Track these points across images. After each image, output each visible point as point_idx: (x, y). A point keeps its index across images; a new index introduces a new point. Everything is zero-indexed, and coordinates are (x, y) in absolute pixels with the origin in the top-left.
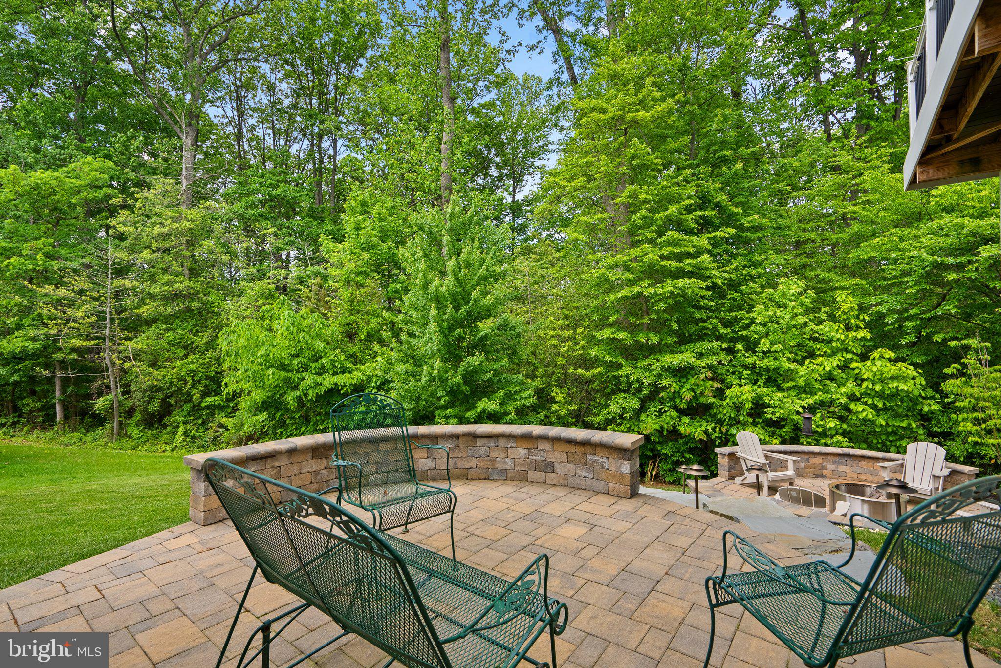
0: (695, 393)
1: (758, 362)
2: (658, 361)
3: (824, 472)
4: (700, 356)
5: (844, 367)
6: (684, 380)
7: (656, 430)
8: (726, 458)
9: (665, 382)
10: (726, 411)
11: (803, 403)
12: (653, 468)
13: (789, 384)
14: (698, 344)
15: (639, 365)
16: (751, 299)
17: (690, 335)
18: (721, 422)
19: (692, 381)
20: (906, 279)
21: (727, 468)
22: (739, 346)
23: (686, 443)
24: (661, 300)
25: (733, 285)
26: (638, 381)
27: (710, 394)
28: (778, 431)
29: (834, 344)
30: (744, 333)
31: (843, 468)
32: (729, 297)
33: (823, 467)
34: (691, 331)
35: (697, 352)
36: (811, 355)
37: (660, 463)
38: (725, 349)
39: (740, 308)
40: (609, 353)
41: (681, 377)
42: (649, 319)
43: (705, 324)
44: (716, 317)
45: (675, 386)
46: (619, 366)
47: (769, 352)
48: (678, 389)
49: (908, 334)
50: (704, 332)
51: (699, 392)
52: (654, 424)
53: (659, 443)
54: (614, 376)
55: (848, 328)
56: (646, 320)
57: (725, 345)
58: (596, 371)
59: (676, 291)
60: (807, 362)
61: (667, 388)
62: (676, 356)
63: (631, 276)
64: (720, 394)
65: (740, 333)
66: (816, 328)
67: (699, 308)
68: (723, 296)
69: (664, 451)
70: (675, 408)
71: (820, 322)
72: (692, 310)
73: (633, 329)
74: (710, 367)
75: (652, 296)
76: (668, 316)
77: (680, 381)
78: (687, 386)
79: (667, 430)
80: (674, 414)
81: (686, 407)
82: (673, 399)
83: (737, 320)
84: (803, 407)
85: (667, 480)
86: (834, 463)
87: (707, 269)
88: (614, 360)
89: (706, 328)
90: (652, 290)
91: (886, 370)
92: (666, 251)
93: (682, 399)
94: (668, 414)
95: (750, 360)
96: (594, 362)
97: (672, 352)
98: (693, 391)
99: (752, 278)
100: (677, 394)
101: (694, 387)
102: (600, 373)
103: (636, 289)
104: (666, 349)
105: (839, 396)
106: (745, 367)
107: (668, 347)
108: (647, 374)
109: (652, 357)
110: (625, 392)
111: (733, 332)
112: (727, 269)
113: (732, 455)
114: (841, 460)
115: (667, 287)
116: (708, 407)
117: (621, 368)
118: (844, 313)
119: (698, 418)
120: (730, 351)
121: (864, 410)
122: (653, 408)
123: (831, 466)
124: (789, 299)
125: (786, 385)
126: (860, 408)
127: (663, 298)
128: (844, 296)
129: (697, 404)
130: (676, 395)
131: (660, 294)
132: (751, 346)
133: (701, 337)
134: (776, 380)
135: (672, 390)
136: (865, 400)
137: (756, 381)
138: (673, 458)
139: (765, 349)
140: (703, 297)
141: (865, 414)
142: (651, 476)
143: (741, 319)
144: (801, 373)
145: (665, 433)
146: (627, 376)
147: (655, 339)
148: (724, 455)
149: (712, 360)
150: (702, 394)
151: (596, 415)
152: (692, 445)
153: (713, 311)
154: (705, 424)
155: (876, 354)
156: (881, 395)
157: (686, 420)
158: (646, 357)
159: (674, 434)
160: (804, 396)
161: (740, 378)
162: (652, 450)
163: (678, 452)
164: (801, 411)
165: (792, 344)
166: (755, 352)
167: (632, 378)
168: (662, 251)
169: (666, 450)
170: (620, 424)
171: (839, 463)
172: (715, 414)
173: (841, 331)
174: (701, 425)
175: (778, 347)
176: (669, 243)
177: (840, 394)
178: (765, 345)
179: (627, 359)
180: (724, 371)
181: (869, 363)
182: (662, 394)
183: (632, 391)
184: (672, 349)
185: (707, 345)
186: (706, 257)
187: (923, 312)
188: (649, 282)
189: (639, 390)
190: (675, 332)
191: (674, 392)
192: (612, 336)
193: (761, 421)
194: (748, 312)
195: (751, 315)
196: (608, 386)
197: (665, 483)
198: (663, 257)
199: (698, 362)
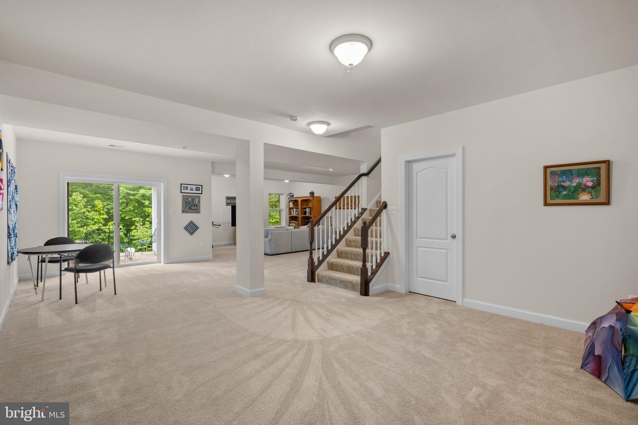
55: (100, 214)
128: (99, 202)
173: (97, 215)
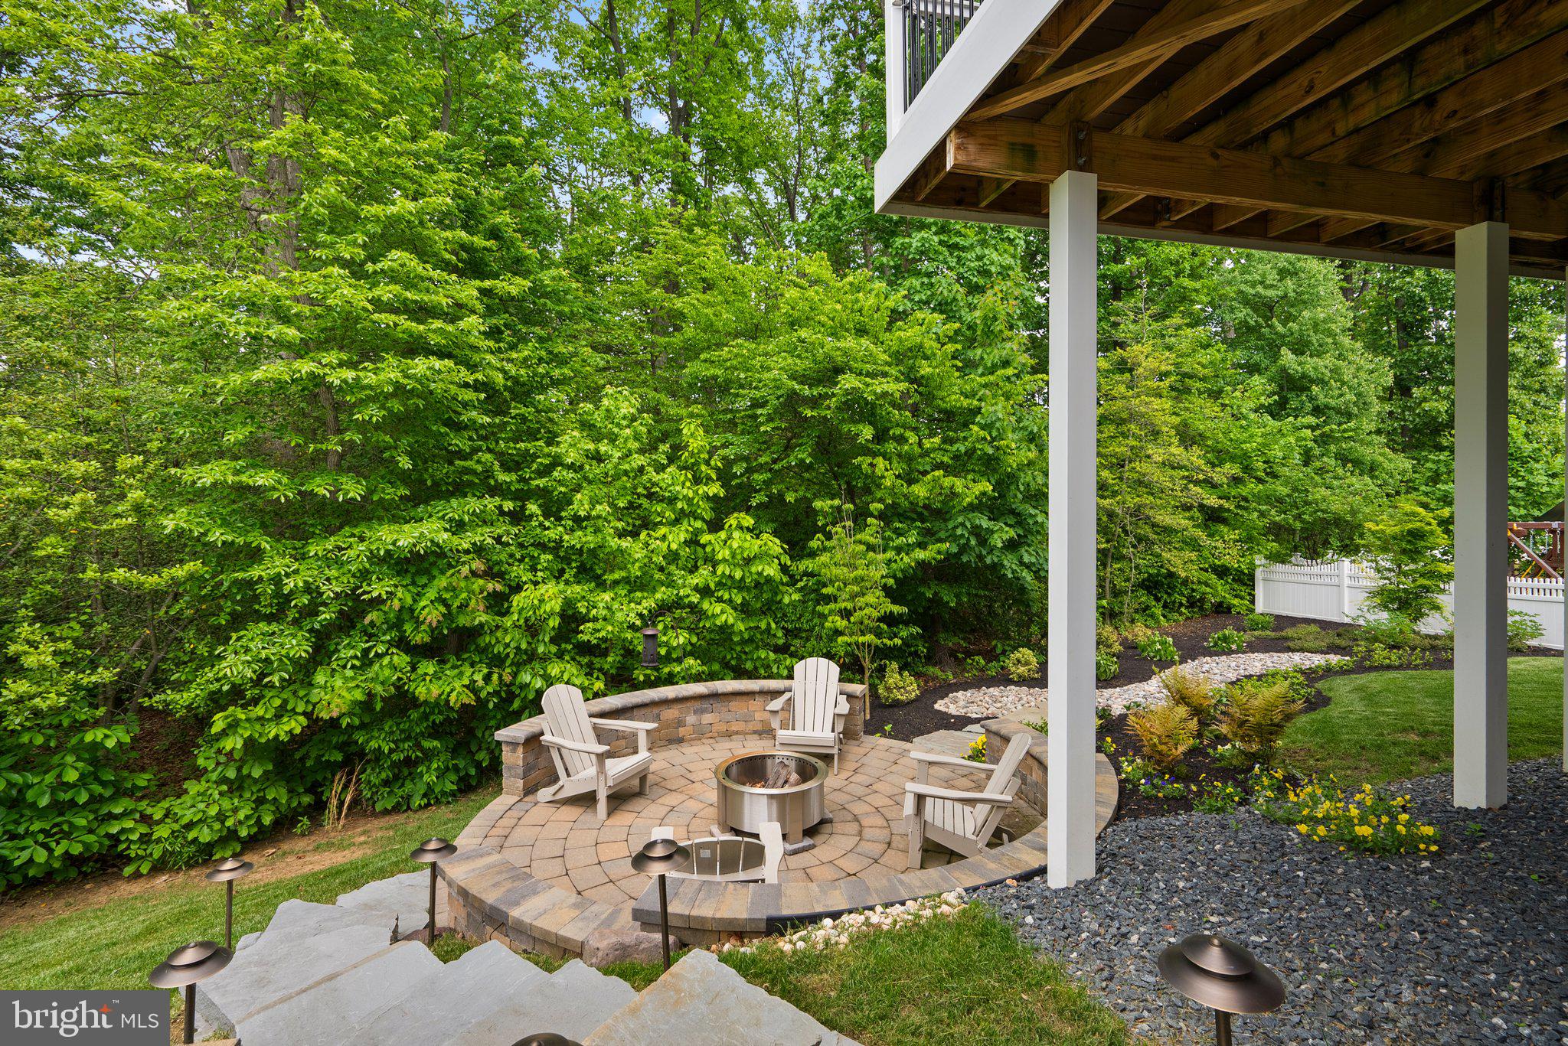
0: (447, 606)
1: (566, 537)
2: (362, 539)
3: (682, 731)
4: (458, 527)
5: (693, 542)
6: (423, 580)
7: (356, 703)
8: (520, 749)
9: (378, 589)
10: (509, 639)
11: (640, 608)
12: (346, 787)
13: (616, 576)
14: (454, 502)
15: (312, 550)
16: (551, 420)
17: (436, 484)
18: (498, 661)
19: (442, 582)
20: (759, 411)
21: (520, 771)
22: (532, 508)
23: (425, 716)
24: (373, 399)
25: (522, 391)
26: (308, 589)
27: (481, 607)
28: (597, 662)
29: (679, 505)
30: (541, 482)
31: (707, 718)
32: (514, 412)
33: (680, 723)
34: (438, 475)
35: (451, 520)
36: (647, 524)
37: (363, 771)
38: (510, 513)
39: (533, 436)
40: (225, 523)
41: (414, 575)
42: (342, 443)
43: (468, 463)
44: (489, 450)
45: (404, 596)
46: (255, 555)
47: (588, 518)
48: (409, 601)
49: (756, 491)
50: (465, 478)
51: (457, 604)
52: (349, 690)
53: (359, 728)
54: (235, 582)
56: (333, 445)
57: (508, 505)
58: (179, 572)
59: (410, 384)
60: (643, 535)
61: (384, 602)
62: (406, 527)
63: (291, 333)
64: (498, 603)
65: (535, 483)
66: (656, 478)
67: (458, 427)
68: (501, 410)
69: (374, 744)
70: (402, 644)
71: (660, 468)
72: (443, 430)
73: (298, 465)
74: (479, 550)
75: (347, 387)
76: (388, 438)
77: (414, 583)
78: (432, 594)
79: (383, 699)
80: (402, 659)
81: (427, 639)
82: (397, 625)
83: (527, 458)
84: (641, 615)
85: (379, 807)
86: (695, 712)
87: (475, 348)
88: (241, 540)
89: (467, 471)
90: (349, 374)
91: (746, 545)
92: (386, 292)
93: (418, 623)
94: (386, 660)
95: (552, 534)
96: (178, 547)
97: (395, 520)
98: (444, 602)
99: (555, 383)
100: (408, 613)
101: (446, 596)
102: (191, 577)
103: (305, 367)
104: (381, 512)
105: (688, 591)
106: (542, 546)
107: (386, 510)
108: (334, 573)
109: (347, 530)
110: (270, 618)
111: (522, 480)
112: (514, 355)
113: (533, 741)
114: (706, 705)
115: (389, 372)
116: (476, 631)
117: (260, 561)
118: (692, 454)
119: (453, 659)
120: (517, 517)
121: (723, 612)
122: (348, 650)
123: (691, 719)
124: (618, 425)
125: (610, 577)
126: (718, 608)
127: (378, 397)
129: (452, 631)
130: (406, 616)
131: (370, 387)
132: (554, 507)
133: (459, 489)
134: (592, 569)
135: (396, 604)
136: (720, 594)
137: (562, 572)
138: (395, 757)
139: (582, 513)
140: (465, 405)
141: (724, 617)
142: (341, 803)
143: (535, 456)
144: (637, 556)
145: (379, 706)
146: (277, 580)
147: (353, 489)
148: (514, 745)
149: (481, 535)
150: (463, 607)
151: (180, 686)
152: (439, 718)
153: (485, 438)
154: (468, 671)
155: (732, 521)
156: (740, 586)
157: (429, 667)
158: (330, 531)
159: (402, 701)
160: (639, 594)
161: (534, 569)
162: (340, 747)
163: (408, 738)
164: (638, 623)
165: (621, 505)
166: (559, 519)
167: (290, 584)
168: (376, 292)
169: (378, 742)
170: (255, 701)
171: (703, 711)
172: (489, 645)
174: (461, 674)
175: (603, 509)
176: (393, 277)
177: (687, 585)
178: (581, 504)
179: (278, 536)
180: (503, 557)
181: (723, 535)
182: (373, 616)
183: (292, 614)
184: (395, 513)
185: (473, 504)
186: (471, 322)
187: (775, 461)
188: (344, 356)
189: (311, 611)
190: (404, 477)
191: (402, 608)
192: (230, 479)
193: (570, 647)
194: (549, 444)
195: (553, 449)
196: (220, 608)
197: (375, 815)
198: (378, 305)
199: (455, 540)
